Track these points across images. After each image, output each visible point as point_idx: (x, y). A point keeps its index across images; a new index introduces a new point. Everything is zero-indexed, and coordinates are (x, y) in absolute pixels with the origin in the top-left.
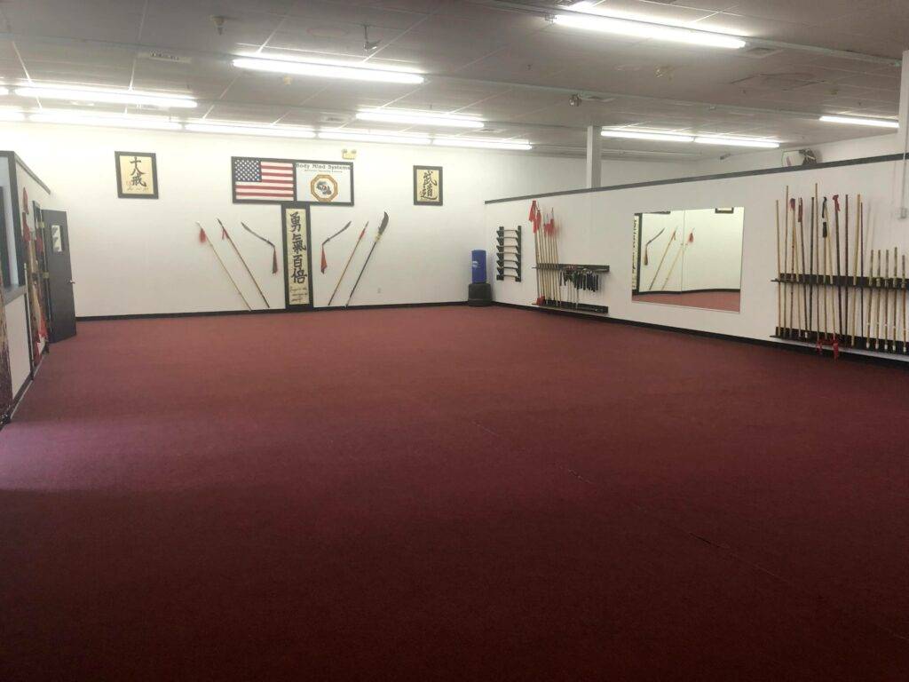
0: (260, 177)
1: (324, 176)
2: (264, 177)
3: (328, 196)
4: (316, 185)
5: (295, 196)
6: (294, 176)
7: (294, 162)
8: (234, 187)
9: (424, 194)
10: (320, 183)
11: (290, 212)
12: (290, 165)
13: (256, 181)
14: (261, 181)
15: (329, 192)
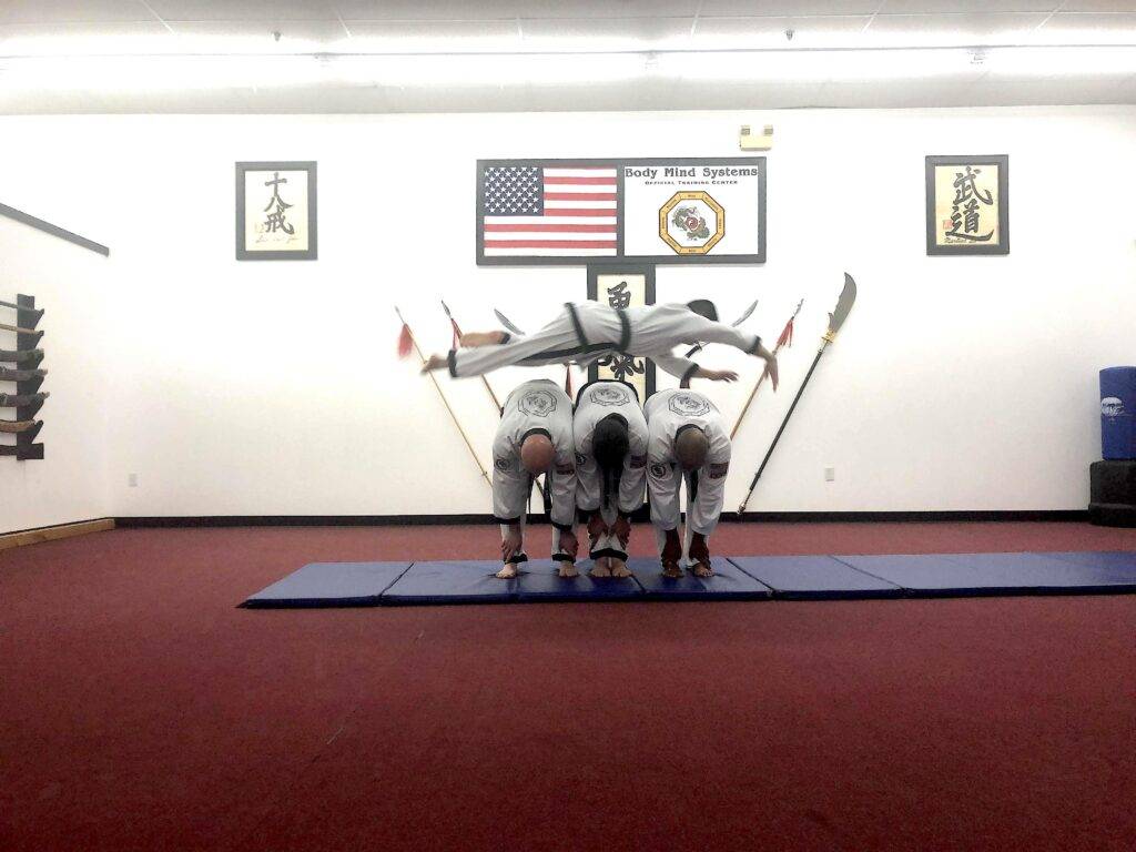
0: (540, 205)
1: (691, 195)
2: (548, 204)
3: (700, 242)
4: (671, 218)
5: (619, 244)
6: (620, 197)
7: (621, 165)
8: (481, 228)
9: (957, 226)
10: (683, 212)
11: (606, 282)
12: (612, 173)
13: (530, 213)
14: (541, 213)
15: (705, 233)
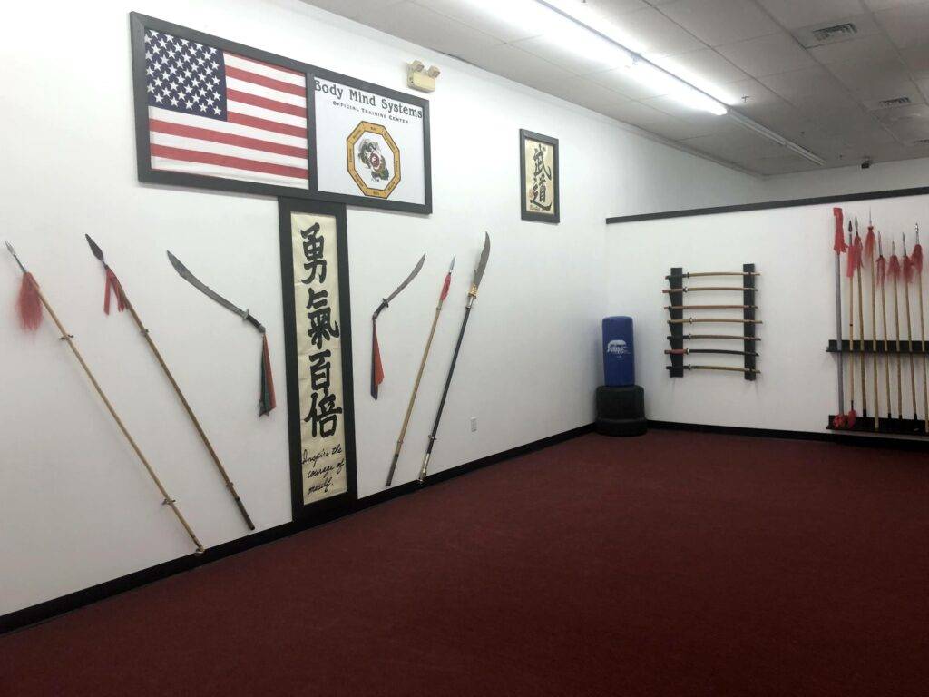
0: (222, 104)
1: (374, 128)
2: (233, 106)
3: (382, 184)
4: (357, 152)
5: (311, 174)
6: (309, 113)
7: (311, 73)
8: (143, 126)
9: (536, 194)
10: (367, 147)
11: (301, 221)
12: (299, 81)
13: (209, 114)
14: (224, 116)
15: (385, 175)
